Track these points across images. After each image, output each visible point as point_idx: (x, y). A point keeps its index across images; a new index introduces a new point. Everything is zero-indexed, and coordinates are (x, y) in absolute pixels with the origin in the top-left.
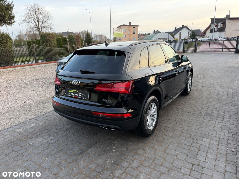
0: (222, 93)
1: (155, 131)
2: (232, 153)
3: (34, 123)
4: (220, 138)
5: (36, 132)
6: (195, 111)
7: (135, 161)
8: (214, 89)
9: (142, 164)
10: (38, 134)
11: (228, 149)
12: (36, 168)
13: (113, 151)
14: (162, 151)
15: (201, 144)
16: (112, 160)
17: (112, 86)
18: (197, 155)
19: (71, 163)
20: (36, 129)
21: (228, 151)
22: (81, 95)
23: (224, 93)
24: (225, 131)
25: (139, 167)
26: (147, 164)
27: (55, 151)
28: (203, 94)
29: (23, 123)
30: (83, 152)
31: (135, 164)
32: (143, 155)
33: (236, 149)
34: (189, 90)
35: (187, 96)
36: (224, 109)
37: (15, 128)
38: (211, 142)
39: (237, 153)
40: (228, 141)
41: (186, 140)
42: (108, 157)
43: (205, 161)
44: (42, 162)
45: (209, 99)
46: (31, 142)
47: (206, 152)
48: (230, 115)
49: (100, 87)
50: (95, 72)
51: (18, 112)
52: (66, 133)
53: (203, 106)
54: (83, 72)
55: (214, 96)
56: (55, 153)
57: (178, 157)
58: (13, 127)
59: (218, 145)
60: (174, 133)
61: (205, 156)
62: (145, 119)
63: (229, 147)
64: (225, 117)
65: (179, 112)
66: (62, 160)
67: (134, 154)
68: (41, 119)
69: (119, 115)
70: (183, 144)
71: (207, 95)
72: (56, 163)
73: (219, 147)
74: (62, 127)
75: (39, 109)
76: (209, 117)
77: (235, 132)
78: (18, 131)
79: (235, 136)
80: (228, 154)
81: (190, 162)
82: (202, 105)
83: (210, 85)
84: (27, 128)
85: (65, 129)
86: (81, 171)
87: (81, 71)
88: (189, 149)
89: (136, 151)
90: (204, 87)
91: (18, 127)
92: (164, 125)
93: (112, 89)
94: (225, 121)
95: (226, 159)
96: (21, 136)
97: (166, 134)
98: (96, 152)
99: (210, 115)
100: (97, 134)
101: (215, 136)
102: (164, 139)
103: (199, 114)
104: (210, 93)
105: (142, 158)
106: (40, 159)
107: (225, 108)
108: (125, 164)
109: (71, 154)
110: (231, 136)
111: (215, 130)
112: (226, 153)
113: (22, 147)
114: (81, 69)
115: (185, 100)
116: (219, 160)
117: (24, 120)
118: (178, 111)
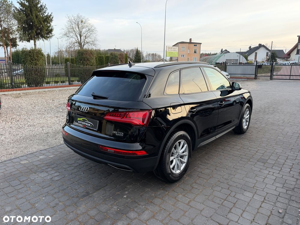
0: (292, 134)
1: (185, 176)
2: (279, 215)
3: (44, 155)
4: (267, 193)
5: (42, 165)
6: (246, 155)
7: (147, 212)
8: (282, 128)
9: (153, 217)
10: (44, 168)
11: (274, 208)
12: (28, 208)
13: (124, 196)
14: (185, 203)
15: (239, 198)
16: (118, 208)
17: (125, 115)
18: (230, 212)
19: (69, 206)
20: (43, 162)
21: (273, 211)
22: (89, 125)
23: (294, 134)
24: (278, 185)
25: (149, 219)
26: (160, 217)
27: (56, 190)
28: (264, 134)
29: (32, 154)
30: (88, 194)
31: (145, 216)
32: (159, 206)
33: (286, 209)
34: (245, 127)
35: (242, 135)
36: (287, 156)
37: (21, 159)
38: (254, 197)
39: (284, 215)
40: (277, 198)
41: (220, 192)
42: (115, 203)
43: (237, 222)
44: (37, 202)
45: (270, 141)
46: (33, 177)
47: (243, 210)
48: (293, 164)
49: (110, 116)
50: (107, 97)
51: (32, 140)
52: (75, 170)
53: (259, 150)
54: (95, 97)
55: (279, 137)
56: (56, 193)
57: (202, 213)
58: (20, 158)
59: (263, 202)
60: (208, 181)
61: (239, 214)
62: (167, 159)
63: (276, 206)
64: (284, 166)
65: (224, 155)
66: (60, 202)
67: (148, 204)
68: (54, 150)
69: (131, 152)
70: (215, 196)
71: (270, 135)
72: (52, 204)
73: (262, 206)
74: (73, 162)
75: (55, 139)
76: (262, 164)
77: (292, 187)
78: (23, 162)
79: (290, 192)
80: (272, 215)
81: (217, 220)
82: (258, 148)
83: (279, 123)
84: (35, 160)
85: (76, 165)
86: (78, 217)
87: (92, 95)
88: (221, 203)
89: (152, 200)
90: (269, 125)
91: (25, 158)
92: (199, 170)
93: (124, 120)
94: (283, 171)
95: (267, 221)
96: (25, 168)
97: (198, 182)
98: (102, 197)
99: (265, 162)
100: (112, 174)
101: (262, 190)
102: (193, 187)
103: (250, 160)
104: (275, 133)
105: (157, 208)
106: (36, 197)
107: (289, 154)
108: (132, 215)
109: (73, 196)
110: (285, 191)
111: (264, 182)
112: (269, 213)
113: (21, 182)
114: (93, 93)
115: (238, 140)
116: (256, 221)
117: (35, 150)
118: (222, 154)
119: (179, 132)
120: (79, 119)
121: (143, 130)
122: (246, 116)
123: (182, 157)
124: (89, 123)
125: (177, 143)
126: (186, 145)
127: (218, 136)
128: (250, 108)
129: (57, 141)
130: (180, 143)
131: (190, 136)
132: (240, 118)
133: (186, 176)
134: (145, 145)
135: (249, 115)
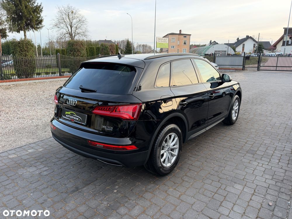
0: (279, 125)
1: (175, 169)
2: (269, 207)
3: (33, 148)
4: (257, 186)
5: (31, 159)
6: (236, 146)
7: (137, 207)
8: (270, 118)
9: (144, 212)
10: (33, 162)
11: (264, 201)
12: (15, 205)
13: (114, 191)
14: (176, 197)
15: (230, 191)
16: (108, 204)
17: (115, 109)
18: (220, 205)
19: (58, 202)
20: (32, 156)
21: (263, 204)
22: (78, 119)
23: (282, 124)
24: (267, 176)
25: (139, 215)
26: (151, 213)
27: (45, 186)
28: (253, 125)
29: (20, 147)
30: (77, 189)
31: (136, 211)
32: (150, 201)
33: (276, 202)
34: (234, 118)
35: (231, 126)
36: (275, 146)
37: (9, 153)
38: (244, 190)
39: (275, 208)
40: (267, 190)
41: (211, 185)
42: (105, 198)
43: (228, 216)
44: (25, 199)
45: (259, 132)
46: (21, 171)
47: (233, 203)
48: (282, 155)
49: (99, 110)
50: (96, 90)
51: (21, 133)
52: (65, 164)
53: (248, 141)
54: (83, 90)
55: (267, 128)
56: (44, 188)
57: (193, 208)
58: (8, 152)
59: (253, 194)
60: (199, 174)
61: (230, 208)
62: (158, 153)
63: (266, 199)
64: (273, 157)
65: (213, 147)
66: (48, 198)
67: (138, 198)
68: (43, 144)
69: (121, 147)
70: (205, 189)
71: (258, 126)
72: (41, 200)
73: (252, 198)
74: (63, 156)
75: (45, 132)
76: (252, 156)
77: (281, 178)
78: (11, 157)
79: (279, 184)
80: (262, 208)
81: (208, 215)
82: (248, 139)
83: (267, 113)
84: (23, 154)
85: (66, 158)
86: (66, 214)
87: (80, 88)
88: (211, 197)
89: (143, 194)
90: (257, 116)
91: (13, 152)
92: (190, 162)
93: (114, 114)
94: (272, 162)
95: (258, 214)
96: (13, 163)
97: (188, 174)
98: (92, 192)
99: (254, 153)
100: (102, 167)
101: (252, 182)
102: (183, 181)
103: (240, 151)
104: (263, 124)
105: (148, 203)
106: (23, 193)
107: (277, 145)
108: (122, 210)
109: (62, 191)
110: (274, 183)
111: (254, 173)
112: (259, 206)
113: (8, 177)
114: (81, 86)
115: (227, 131)
116: (247, 215)
117: (24, 144)
118: (213, 145)
119: (169, 125)
120: (66, 113)
121: (133, 123)
122: (236, 108)
123: (172, 150)
124: (77, 117)
125: (168, 137)
126: (176, 138)
127: (208, 128)
128: (239, 100)
129: (47, 133)
130: (170, 136)
131: (180, 129)
132: (229, 109)
133: (177, 168)
134: (135, 140)
135: (238, 107)
